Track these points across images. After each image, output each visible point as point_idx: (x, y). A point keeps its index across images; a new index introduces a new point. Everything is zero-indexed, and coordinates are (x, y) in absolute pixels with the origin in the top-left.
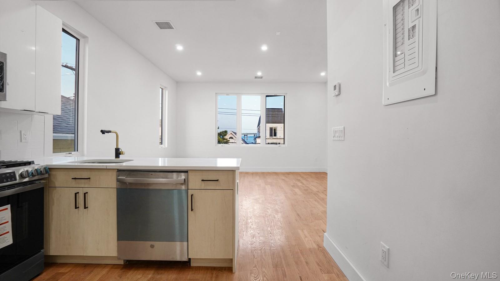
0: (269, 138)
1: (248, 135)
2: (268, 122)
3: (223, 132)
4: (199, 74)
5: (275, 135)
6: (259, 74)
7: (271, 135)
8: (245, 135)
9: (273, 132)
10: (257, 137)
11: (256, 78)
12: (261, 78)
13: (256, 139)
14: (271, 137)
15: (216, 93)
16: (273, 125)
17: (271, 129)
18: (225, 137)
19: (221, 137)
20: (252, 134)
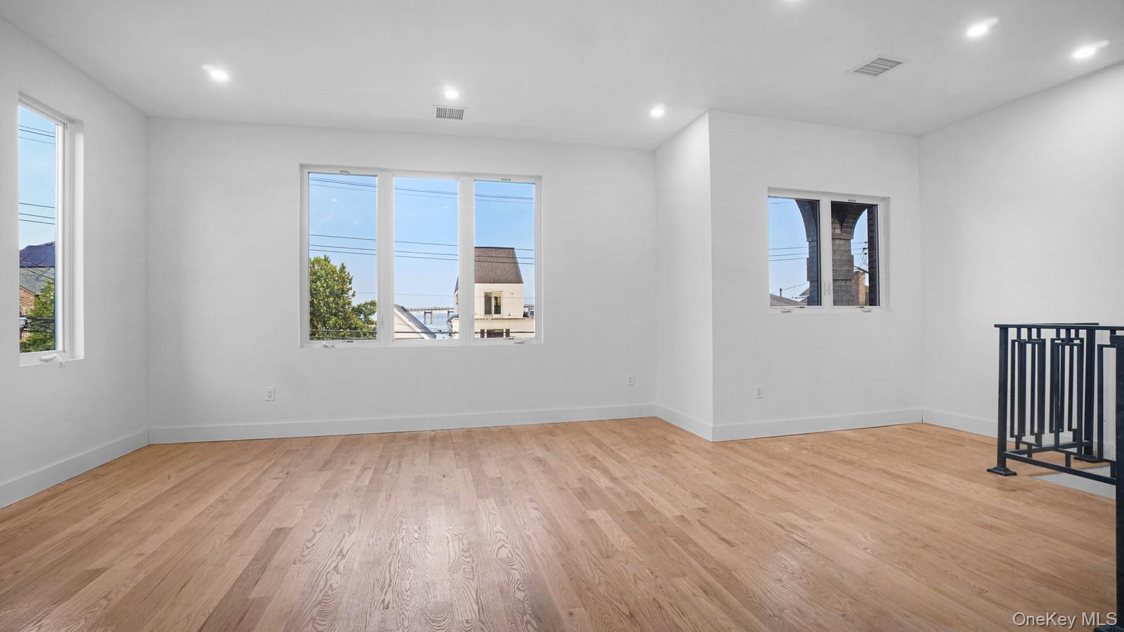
0: (482, 317)
1: (433, 312)
2: (480, 280)
3: (366, 304)
4: (219, 75)
5: (498, 310)
6: (451, 95)
7: (488, 312)
8: (425, 313)
9: (493, 306)
10: (454, 317)
11: (441, 113)
12: (458, 114)
13: (450, 322)
14: (488, 317)
15: (302, 166)
16: (494, 288)
17: (488, 298)
18: (370, 316)
19: (362, 316)
20: (443, 309)
